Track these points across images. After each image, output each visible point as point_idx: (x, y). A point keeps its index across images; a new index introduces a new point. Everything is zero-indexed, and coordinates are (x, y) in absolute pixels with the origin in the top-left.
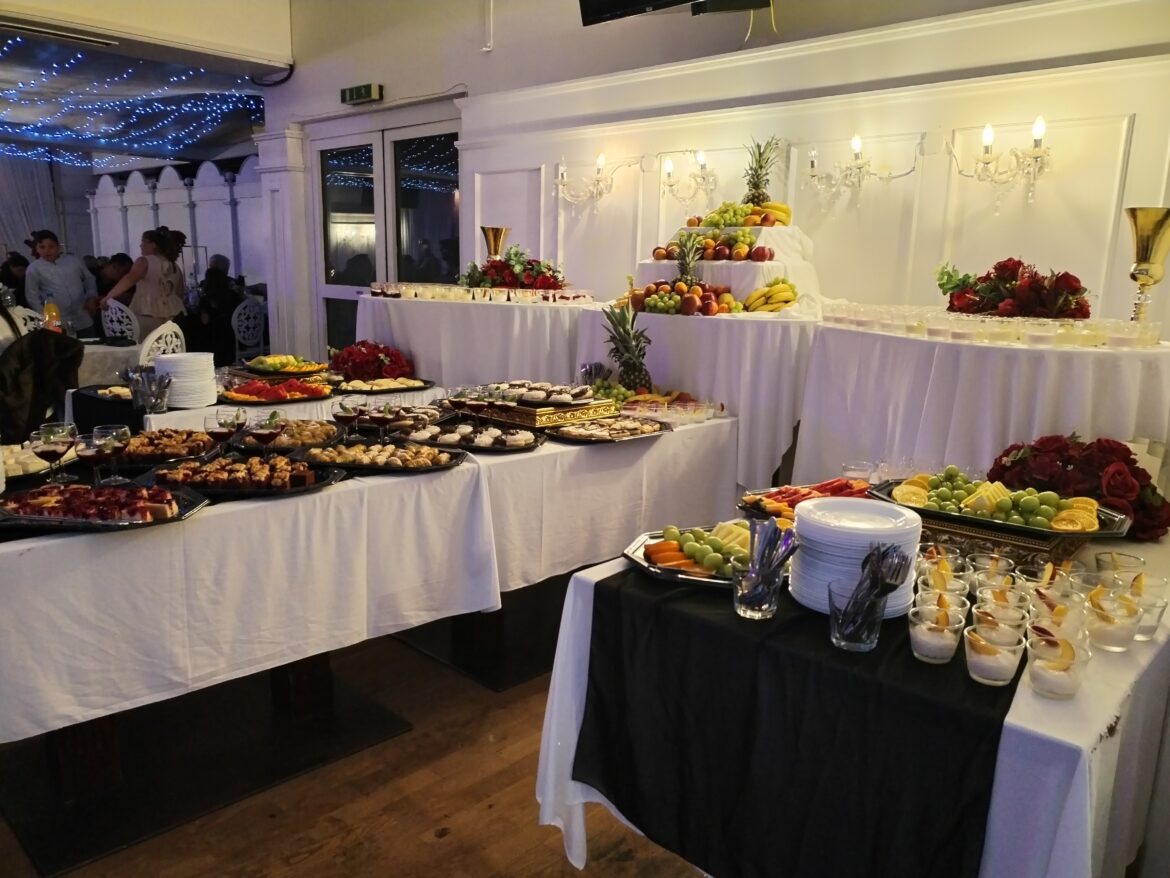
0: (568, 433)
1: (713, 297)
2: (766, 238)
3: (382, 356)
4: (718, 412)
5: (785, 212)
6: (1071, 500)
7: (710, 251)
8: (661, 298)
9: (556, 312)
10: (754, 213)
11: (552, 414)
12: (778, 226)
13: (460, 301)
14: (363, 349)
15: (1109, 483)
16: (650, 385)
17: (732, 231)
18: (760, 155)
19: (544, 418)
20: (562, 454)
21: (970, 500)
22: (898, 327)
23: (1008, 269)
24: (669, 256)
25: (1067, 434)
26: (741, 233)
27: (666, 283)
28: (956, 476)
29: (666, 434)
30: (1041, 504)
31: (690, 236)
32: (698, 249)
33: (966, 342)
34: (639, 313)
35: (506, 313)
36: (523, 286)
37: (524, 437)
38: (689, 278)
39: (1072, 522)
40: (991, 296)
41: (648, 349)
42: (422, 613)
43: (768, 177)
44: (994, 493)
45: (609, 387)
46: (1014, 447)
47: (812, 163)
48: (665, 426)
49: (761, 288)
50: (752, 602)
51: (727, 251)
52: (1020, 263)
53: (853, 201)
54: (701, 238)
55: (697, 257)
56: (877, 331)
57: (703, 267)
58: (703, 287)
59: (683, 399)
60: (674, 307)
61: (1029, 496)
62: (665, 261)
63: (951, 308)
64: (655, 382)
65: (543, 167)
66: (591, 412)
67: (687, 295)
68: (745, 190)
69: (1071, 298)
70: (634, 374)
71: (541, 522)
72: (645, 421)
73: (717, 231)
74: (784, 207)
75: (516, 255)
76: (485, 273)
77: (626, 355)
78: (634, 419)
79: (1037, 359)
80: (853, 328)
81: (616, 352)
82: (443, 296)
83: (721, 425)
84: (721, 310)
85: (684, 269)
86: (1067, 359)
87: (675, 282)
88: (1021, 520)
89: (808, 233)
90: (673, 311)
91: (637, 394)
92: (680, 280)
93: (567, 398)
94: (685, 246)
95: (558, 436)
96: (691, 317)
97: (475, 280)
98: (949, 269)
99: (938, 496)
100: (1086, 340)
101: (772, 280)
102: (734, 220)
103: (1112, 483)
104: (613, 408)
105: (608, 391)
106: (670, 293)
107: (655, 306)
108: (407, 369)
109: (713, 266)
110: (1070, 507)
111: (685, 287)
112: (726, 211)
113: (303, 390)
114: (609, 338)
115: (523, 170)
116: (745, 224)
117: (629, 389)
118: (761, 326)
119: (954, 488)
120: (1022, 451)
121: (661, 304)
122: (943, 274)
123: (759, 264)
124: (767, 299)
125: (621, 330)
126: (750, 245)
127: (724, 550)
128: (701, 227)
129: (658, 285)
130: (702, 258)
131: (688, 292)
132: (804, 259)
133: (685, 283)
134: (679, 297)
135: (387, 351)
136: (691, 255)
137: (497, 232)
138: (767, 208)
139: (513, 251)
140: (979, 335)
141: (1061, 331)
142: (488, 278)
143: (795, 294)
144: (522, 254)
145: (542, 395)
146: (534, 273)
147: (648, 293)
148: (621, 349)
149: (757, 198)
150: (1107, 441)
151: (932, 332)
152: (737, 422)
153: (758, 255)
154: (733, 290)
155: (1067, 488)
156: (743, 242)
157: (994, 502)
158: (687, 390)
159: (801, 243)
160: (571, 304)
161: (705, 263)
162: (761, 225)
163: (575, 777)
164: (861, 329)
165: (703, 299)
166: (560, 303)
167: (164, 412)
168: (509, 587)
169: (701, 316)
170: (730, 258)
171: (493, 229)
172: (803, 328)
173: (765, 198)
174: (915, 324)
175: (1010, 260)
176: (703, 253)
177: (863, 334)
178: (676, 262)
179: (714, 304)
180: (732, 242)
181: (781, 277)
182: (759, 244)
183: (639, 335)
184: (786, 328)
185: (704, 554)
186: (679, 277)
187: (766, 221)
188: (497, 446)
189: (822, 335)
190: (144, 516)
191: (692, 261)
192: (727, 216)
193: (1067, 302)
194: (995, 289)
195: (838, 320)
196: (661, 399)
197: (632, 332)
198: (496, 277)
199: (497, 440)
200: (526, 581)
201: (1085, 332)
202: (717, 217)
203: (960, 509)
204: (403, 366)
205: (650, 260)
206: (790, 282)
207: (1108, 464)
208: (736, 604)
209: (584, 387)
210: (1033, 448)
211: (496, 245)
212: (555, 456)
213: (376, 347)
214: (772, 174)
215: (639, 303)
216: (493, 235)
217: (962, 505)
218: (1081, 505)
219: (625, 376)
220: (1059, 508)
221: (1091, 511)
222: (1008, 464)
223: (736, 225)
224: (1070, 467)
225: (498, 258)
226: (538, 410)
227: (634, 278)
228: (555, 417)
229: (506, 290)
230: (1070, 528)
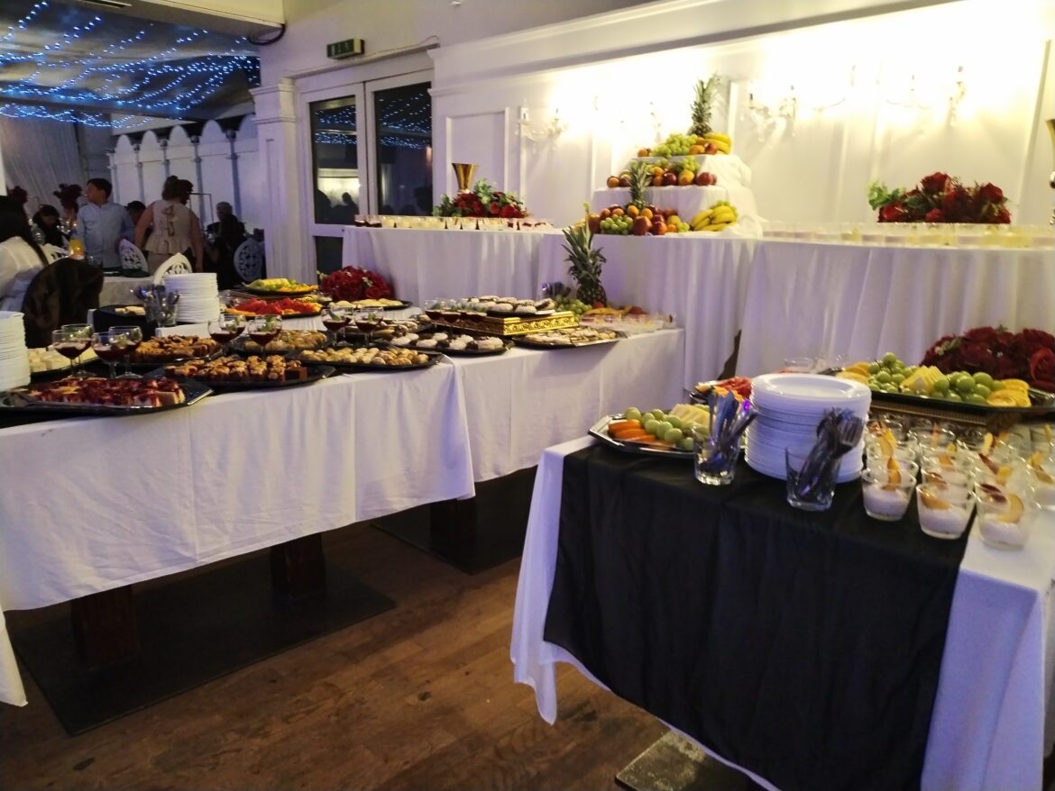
0: (534, 340)
1: (662, 219)
2: (710, 164)
3: (365, 279)
4: (668, 324)
5: (726, 142)
6: (1004, 382)
7: (659, 178)
8: (615, 221)
9: (520, 238)
10: (699, 143)
11: (518, 323)
12: (719, 156)
13: (434, 229)
14: (349, 273)
15: (1037, 367)
16: (606, 300)
17: (678, 160)
18: (704, 90)
19: (511, 327)
20: (528, 357)
21: (910, 381)
22: (833, 237)
23: (935, 182)
24: (622, 183)
25: (995, 326)
26: (687, 161)
27: (620, 207)
28: (894, 362)
29: (622, 340)
30: (977, 383)
31: (640, 164)
32: (648, 176)
33: (899, 245)
34: (596, 236)
35: (475, 238)
36: (490, 215)
37: (494, 342)
38: (640, 202)
39: (1006, 399)
40: (919, 207)
41: (604, 267)
42: (404, 499)
43: (711, 111)
44: (933, 375)
45: (569, 303)
46: (944, 339)
47: (751, 96)
48: (618, 334)
49: (705, 209)
50: (711, 469)
51: (674, 178)
52: (945, 177)
53: (788, 132)
54: (649, 166)
55: (647, 183)
56: (813, 241)
57: (652, 192)
58: (652, 209)
59: (635, 312)
60: (627, 229)
61: (964, 377)
62: (618, 189)
63: (881, 219)
64: (609, 299)
65: (507, 110)
66: (553, 322)
67: (638, 218)
68: (690, 123)
69: (994, 206)
70: (591, 290)
71: (510, 419)
72: (601, 330)
73: (665, 160)
74: (725, 137)
75: (483, 188)
76: (456, 204)
77: (584, 272)
78: (592, 329)
79: (965, 258)
80: (792, 240)
81: (575, 270)
82: (420, 225)
83: (669, 336)
84: (670, 230)
85: (635, 194)
86: (994, 259)
87: (627, 207)
88: (958, 397)
89: (747, 161)
90: (626, 232)
91: (594, 308)
92: (632, 204)
93: (532, 309)
94: (636, 173)
95: (522, 342)
96: (643, 237)
97: (447, 211)
98: (880, 185)
99: (878, 379)
100: (1012, 241)
101: (715, 203)
102: (680, 150)
103: (1040, 367)
104: (573, 320)
105: (567, 306)
106: (623, 216)
107: (610, 228)
108: (388, 292)
109: (661, 191)
110: (1003, 388)
111: (636, 211)
112: (673, 142)
113: (295, 307)
114: (568, 257)
115: (490, 113)
116: (691, 153)
117: (586, 303)
118: (706, 244)
119: (892, 373)
120: (954, 342)
121: (615, 226)
122: (873, 189)
123: (704, 188)
124: (711, 220)
125: (580, 249)
126: (695, 172)
127: (683, 426)
128: (651, 158)
129: (611, 209)
130: (651, 184)
131: (640, 215)
132: (743, 185)
133: (637, 207)
134: (630, 219)
135: (370, 275)
136: (642, 181)
137: (466, 168)
138: (709, 138)
139: (481, 184)
140: (910, 240)
141: (987, 233)
142: (459, 209)
143: (736, 215)
144: (490, 187)
145: (509, 307)
146: (499, 204)
147: (604, 216)
148: (580, 267)
149: (700, 130)
150: (1034, 331)
151: (866, 238)
152: (684, 334)
153: (703, 180)
154: (680, 210)
155: (1000, 372)
156: (689, 169)
157: (932, 383)
158: (639, 304)
159: (740, 171)
160: (531, 230)
161: (654, 189)
162: (705, 153)
163: (546, 638)
164: (799, 241)
165: (653, 220)
166: (524, 229)
167: (173, 326)
168: (481, 477)
169: (652, 236)
170: (677, 183)
171: (463, 165)
172: (744, 245)
173: (709, 130)
174: (850, 233)
175: (938, 174)
176: (653, 180)
177: (801, 245)
178: (628, 189)
179: (663, 225)
180: (678, 169)
181: (724, 200)
182: (704, 169)
183: (596, 254)
184: (728, 245)
185: (664, 429)
186: (631, 201)
187: (709, 150)
188: (470, 350)
189: (762, 248)
190: (153, 402)
191: (643, 186)
192: (674, 146)
193: (991, 209)
194: (924, 201)
195: (777, 234)
196: (614, 312)
197: (589, 251)
198: (466, 208)
199: (470, 345)
200: (497, 473)
201: (1010, 234)
202: (665, 147)
203: (900, 390)
204: (384, 289)
205: (604, 188)
206: (732, 205)
207: (1036, 350)
208: (697, 472)
209: (547, 300)
210: (964, 339)
211: (466, 180)
212: (521, 359)
213: (360, 272)
214: (714, 107)
215: (595, 226)
216: (463, 170)
217: (901, 387)
218: (1013, 386)
219: (583, 292)
220: (993, 389)
221: (1023, 392)
222: (941, 353)
223: (682, 154)
224: (1000, 354)
225: (467, 192)
226: (505, 319)
227: (590, 205)
228: (520, 326)
229: (475, 219)
230: (1004, 404)
